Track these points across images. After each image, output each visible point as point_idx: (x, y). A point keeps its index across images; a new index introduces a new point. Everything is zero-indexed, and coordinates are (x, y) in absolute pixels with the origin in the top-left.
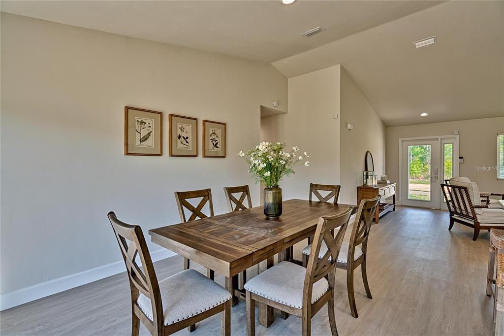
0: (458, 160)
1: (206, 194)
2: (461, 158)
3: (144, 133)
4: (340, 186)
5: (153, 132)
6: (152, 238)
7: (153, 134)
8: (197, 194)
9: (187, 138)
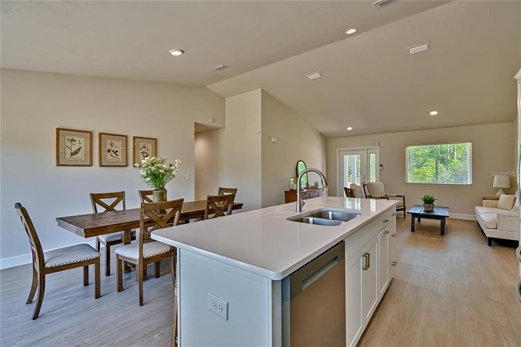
0: (379, 168)
1: (120, 196)
2: (381, 166)
3: (74, 148)
4: (236, 189)
5: (83, 147)
6: (58, 223)
7: (83, 150)
8: (111, 195)
9: (117, 151)
